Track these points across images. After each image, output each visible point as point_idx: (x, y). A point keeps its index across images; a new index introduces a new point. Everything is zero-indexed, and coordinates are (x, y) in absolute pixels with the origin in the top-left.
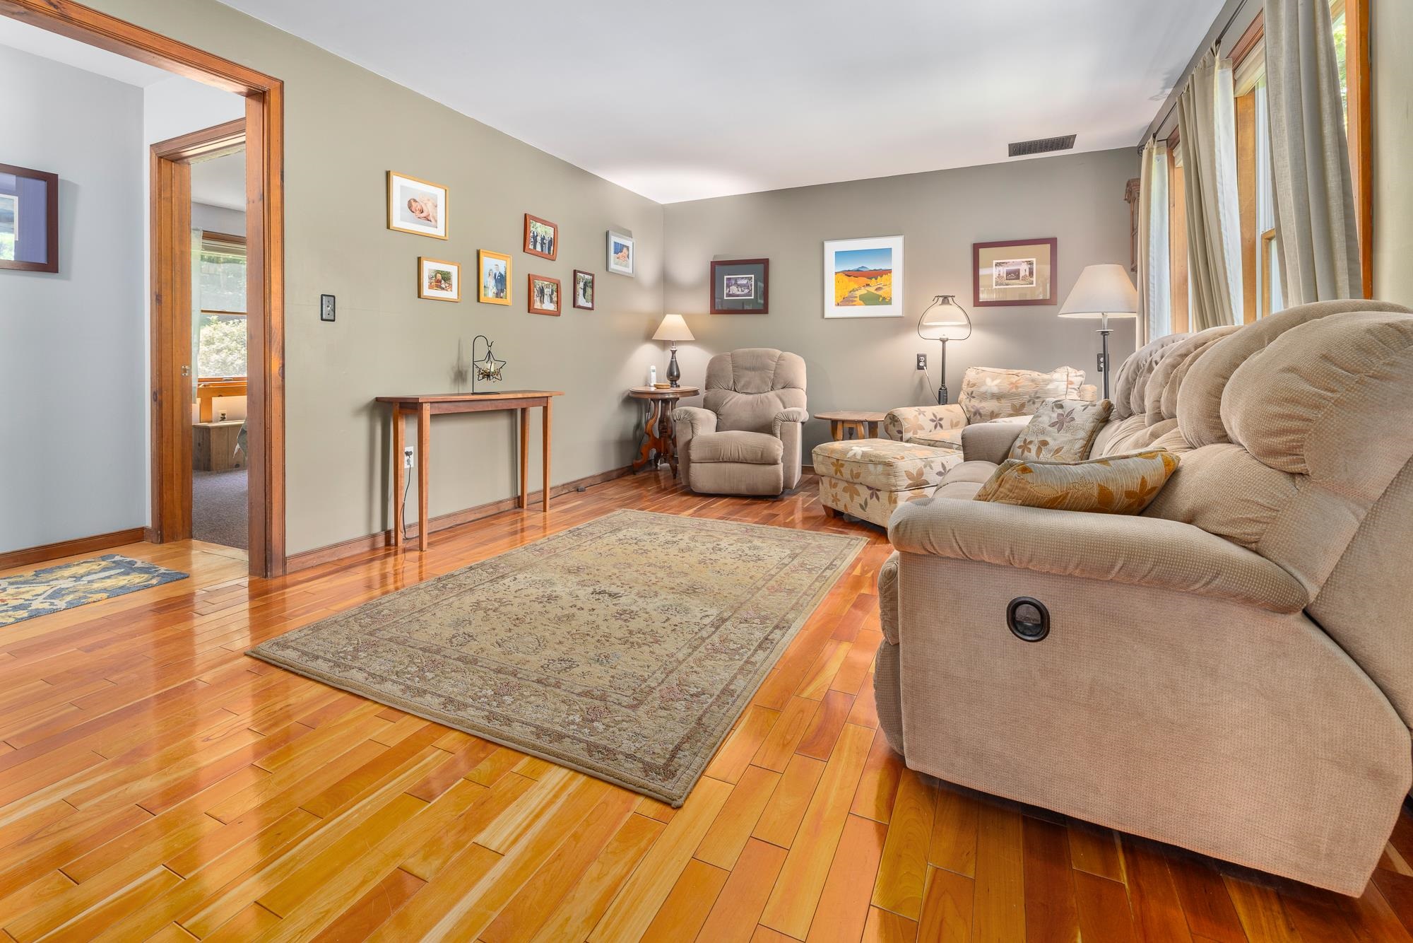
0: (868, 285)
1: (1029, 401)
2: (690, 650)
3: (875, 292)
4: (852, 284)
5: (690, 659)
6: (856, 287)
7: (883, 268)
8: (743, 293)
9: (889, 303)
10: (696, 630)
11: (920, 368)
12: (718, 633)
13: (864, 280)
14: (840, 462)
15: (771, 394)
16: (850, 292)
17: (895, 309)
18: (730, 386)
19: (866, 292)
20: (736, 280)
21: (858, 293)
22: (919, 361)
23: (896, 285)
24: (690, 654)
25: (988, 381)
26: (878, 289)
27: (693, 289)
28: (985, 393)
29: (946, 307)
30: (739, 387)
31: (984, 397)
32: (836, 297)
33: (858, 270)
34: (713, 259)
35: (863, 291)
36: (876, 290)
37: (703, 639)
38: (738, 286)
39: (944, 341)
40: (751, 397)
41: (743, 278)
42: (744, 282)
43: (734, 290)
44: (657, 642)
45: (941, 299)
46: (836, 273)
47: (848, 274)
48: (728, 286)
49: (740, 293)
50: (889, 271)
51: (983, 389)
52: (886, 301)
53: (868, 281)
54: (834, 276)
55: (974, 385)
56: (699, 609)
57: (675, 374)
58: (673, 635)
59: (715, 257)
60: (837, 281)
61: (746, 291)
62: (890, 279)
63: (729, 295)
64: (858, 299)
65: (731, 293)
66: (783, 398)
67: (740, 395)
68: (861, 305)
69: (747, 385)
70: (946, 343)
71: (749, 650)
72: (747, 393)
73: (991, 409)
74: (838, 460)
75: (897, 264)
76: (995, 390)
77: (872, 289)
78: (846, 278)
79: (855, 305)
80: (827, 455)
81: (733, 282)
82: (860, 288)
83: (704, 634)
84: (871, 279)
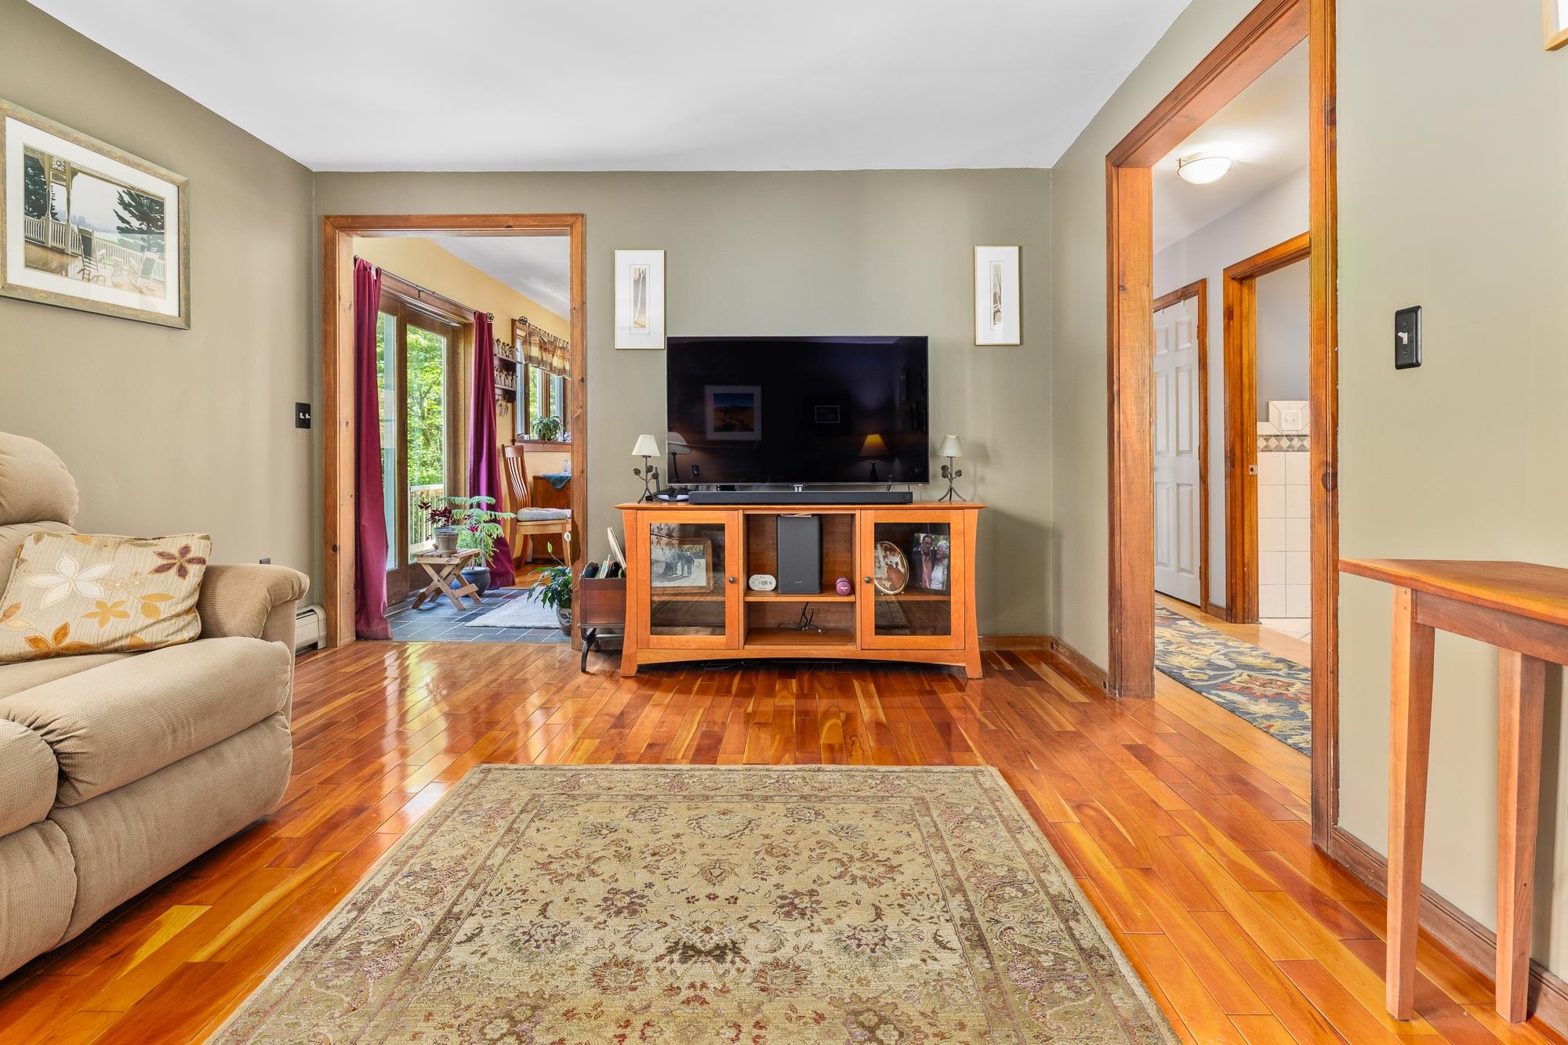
2: (489, 863)
5: (487, 851)
10: (486, 900)
12: (447, 904)
24: (488, 857)
37: (471, 885)
44: (544, 866)
56: (490, 955)
58: (522, 881)
71: (396, 883)
83: (471, 895)
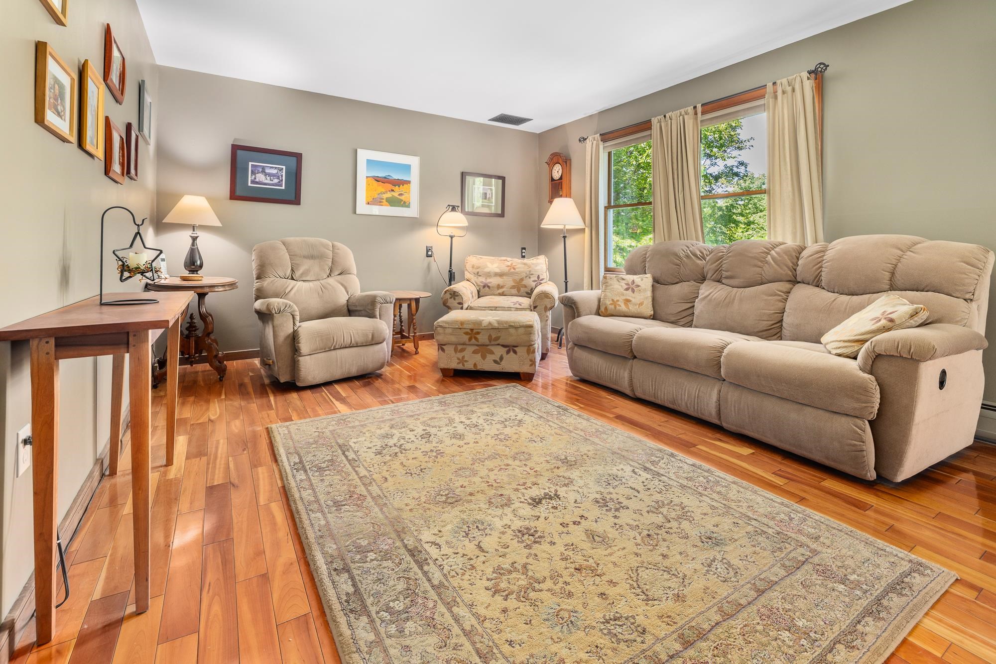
0: (393, 190)
1: (526, 277)
3: (398, 197)
4: (381, 188)
6: (384, 191)
7: (405, 179)
8: (272, 182)
9: (408, 206)
11: (428, 256)
13: (390, 186)
14: (475, 331)
15: (331, 280)
16: (379, 194)
17: (412, 212)
18: (287, 275)
19: (391, 196)
20: (263, 168)
21: (385, 196)
22: (427, 251)
23: (413, 193)
25: (489, 265)
26: (401, 195)
27: (204, 170)
28: (489, 273)
29: (453, 213)
30: (297, 274)
31: (488, 275)
32: (367, 197)
33: (385, 178)
34: (233, 142)
35: (389, 195)
36: (399, 195)
38: (266, 174)
39: (452, 237)
40: (311, 284)
41: (272, 167)
42: (274, 171)
43: (260, 177)
45: (451, 208)
46: (367, 177)
47: (377, 179)
48: (253, 173)
49: (268, 181)
50: (409, 182)
51: (487, 270)
52: (406, 205)
53: (393, 188)
54: (365, 180)
55: (478, 268)
57: (199, 263)
59: (235, 140)
60: (368, 184)
61: (276, 181)
62: (409, 189)
63: (253, 182)
64: (384, 201)
65: (257, 180)
66: (344, 283)
67: (300, 283)
68: (386, 205)
69: (306, 273)
70: (453, 238)
72: (304, 281)
73: (497, 283)
74: (472, 330)
75: (414, 177)
76: (497, 270)
77: (396, 194)
78: (375, 183)
79: (382, 205)
80: (457, 327)
81: (261, 170)
82: (386, 192)
84: (395, 186)
